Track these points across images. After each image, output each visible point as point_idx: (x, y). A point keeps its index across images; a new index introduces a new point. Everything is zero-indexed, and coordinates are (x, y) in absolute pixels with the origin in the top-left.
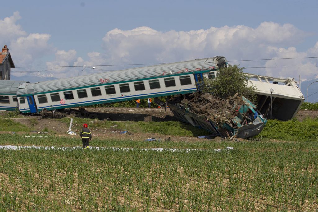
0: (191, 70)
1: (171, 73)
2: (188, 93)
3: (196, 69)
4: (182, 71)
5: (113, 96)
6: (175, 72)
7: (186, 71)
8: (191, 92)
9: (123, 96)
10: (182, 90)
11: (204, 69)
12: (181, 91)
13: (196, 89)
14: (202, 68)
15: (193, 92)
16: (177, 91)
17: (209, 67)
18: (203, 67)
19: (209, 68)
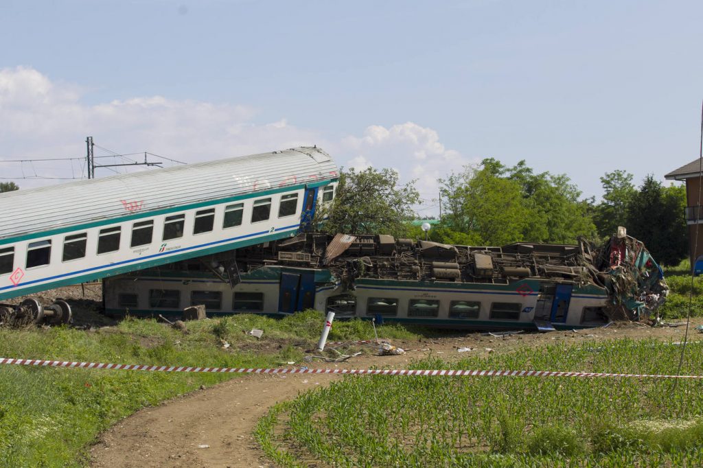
0: (301, 179)
1: (269, 185)
2: (284, 237)
3: (310, 176)
4: (287, 181)
5: (143, 250)
6: (276, 185)
7: (294, 180)
8: (288, 236)
9: (164, 251)
10: (276, 230)
11: (323, 178)
12: (274, 233)
13: (298, 227)
14: (320, 174)
15: (292, 235)
16: (268, 232)
17: (330, 172)
18: (322, 172)
19: (328, 174)
